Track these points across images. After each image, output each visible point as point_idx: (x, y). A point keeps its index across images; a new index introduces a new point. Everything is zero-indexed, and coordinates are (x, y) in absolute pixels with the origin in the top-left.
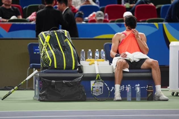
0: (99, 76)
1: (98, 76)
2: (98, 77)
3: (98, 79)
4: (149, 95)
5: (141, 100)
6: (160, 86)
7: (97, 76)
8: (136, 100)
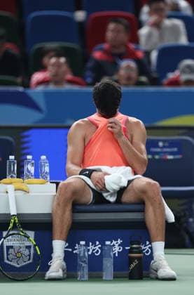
0: (17, 221)
1: (15, 221)
2: (15, 223)
3: (15, 227)
4: (132, 266)
5: (114, 278)
6: (163, 244)
7: (13, 221)
8: (101, 277)
